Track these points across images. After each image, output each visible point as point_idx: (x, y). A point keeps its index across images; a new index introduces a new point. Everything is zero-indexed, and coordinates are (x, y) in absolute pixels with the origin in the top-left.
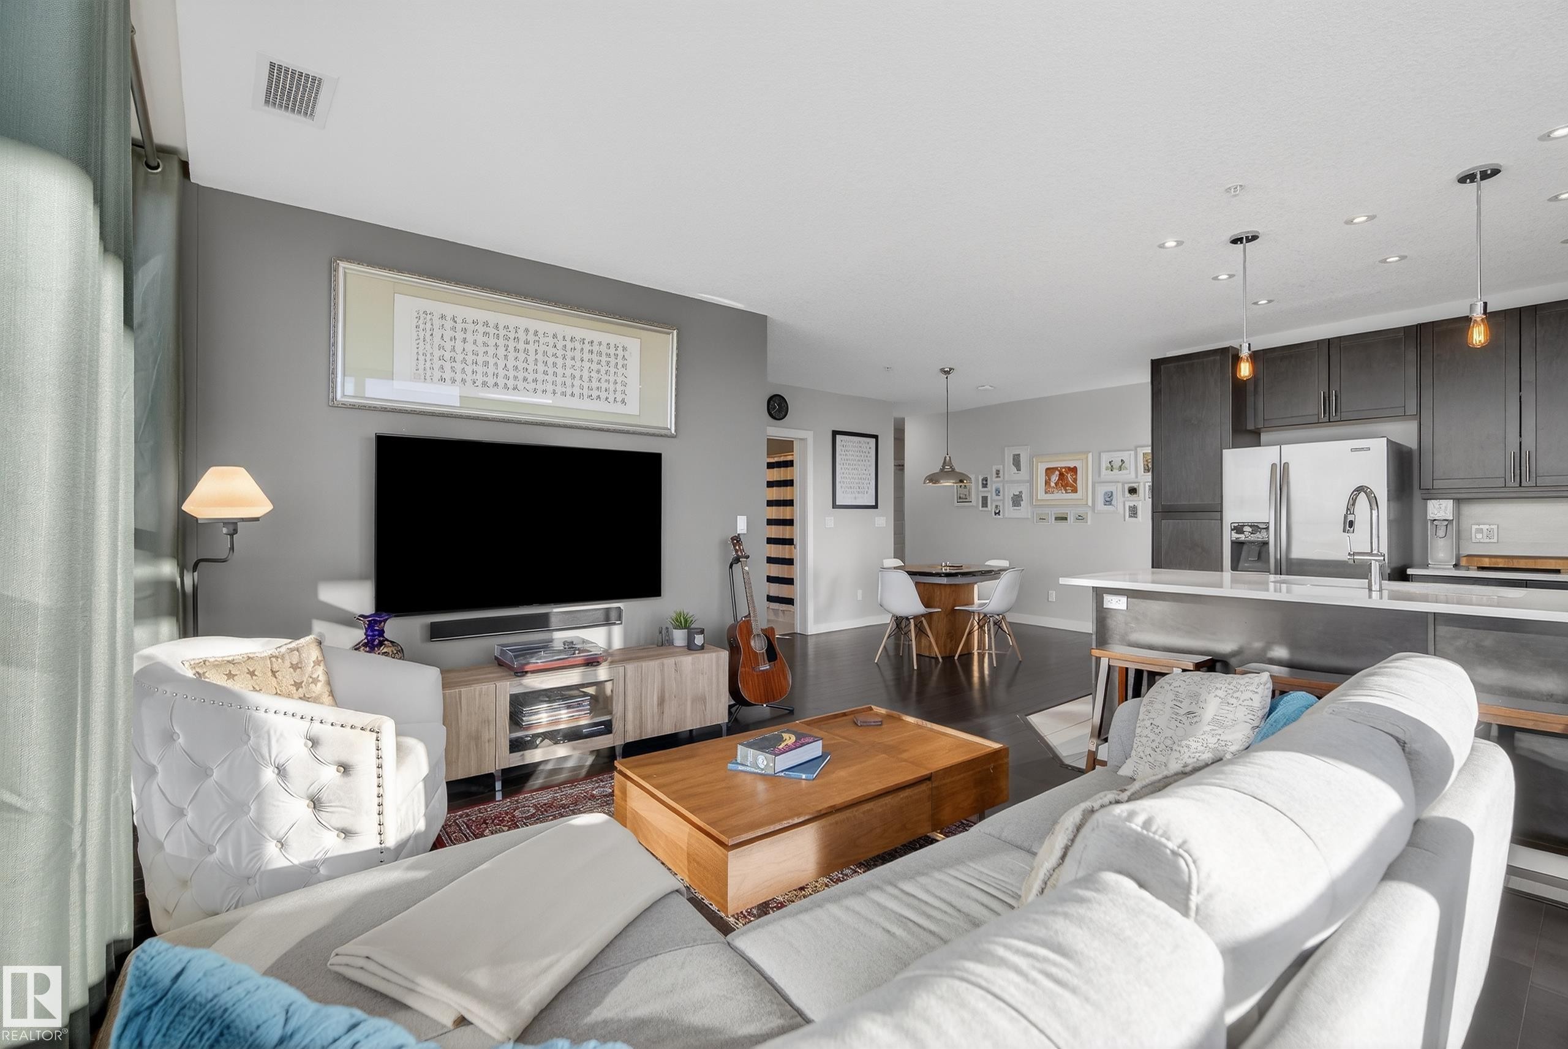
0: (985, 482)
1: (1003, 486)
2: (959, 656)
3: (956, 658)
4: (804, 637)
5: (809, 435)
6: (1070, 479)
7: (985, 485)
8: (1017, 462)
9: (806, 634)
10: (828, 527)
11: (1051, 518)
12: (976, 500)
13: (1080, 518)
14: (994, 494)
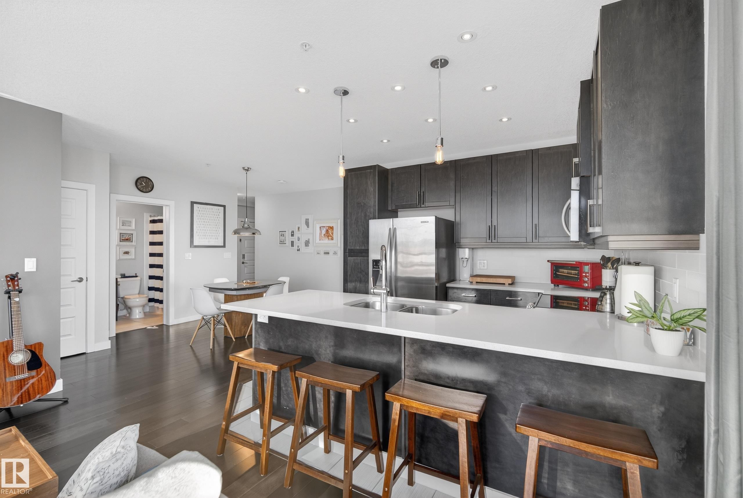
0: (292, 233)
1: (301, 236)
2: (248, 336)
3: (246, 337)
4: (168, 327)
5: (172, 203)
6: (330, 233)
7: (292, 235)
8: (307, 223)
9: (169, 325)
10: (187, 259)
11: (322, 253)
12: (288, 243)
13: (335, 253)
14: (297, 240)
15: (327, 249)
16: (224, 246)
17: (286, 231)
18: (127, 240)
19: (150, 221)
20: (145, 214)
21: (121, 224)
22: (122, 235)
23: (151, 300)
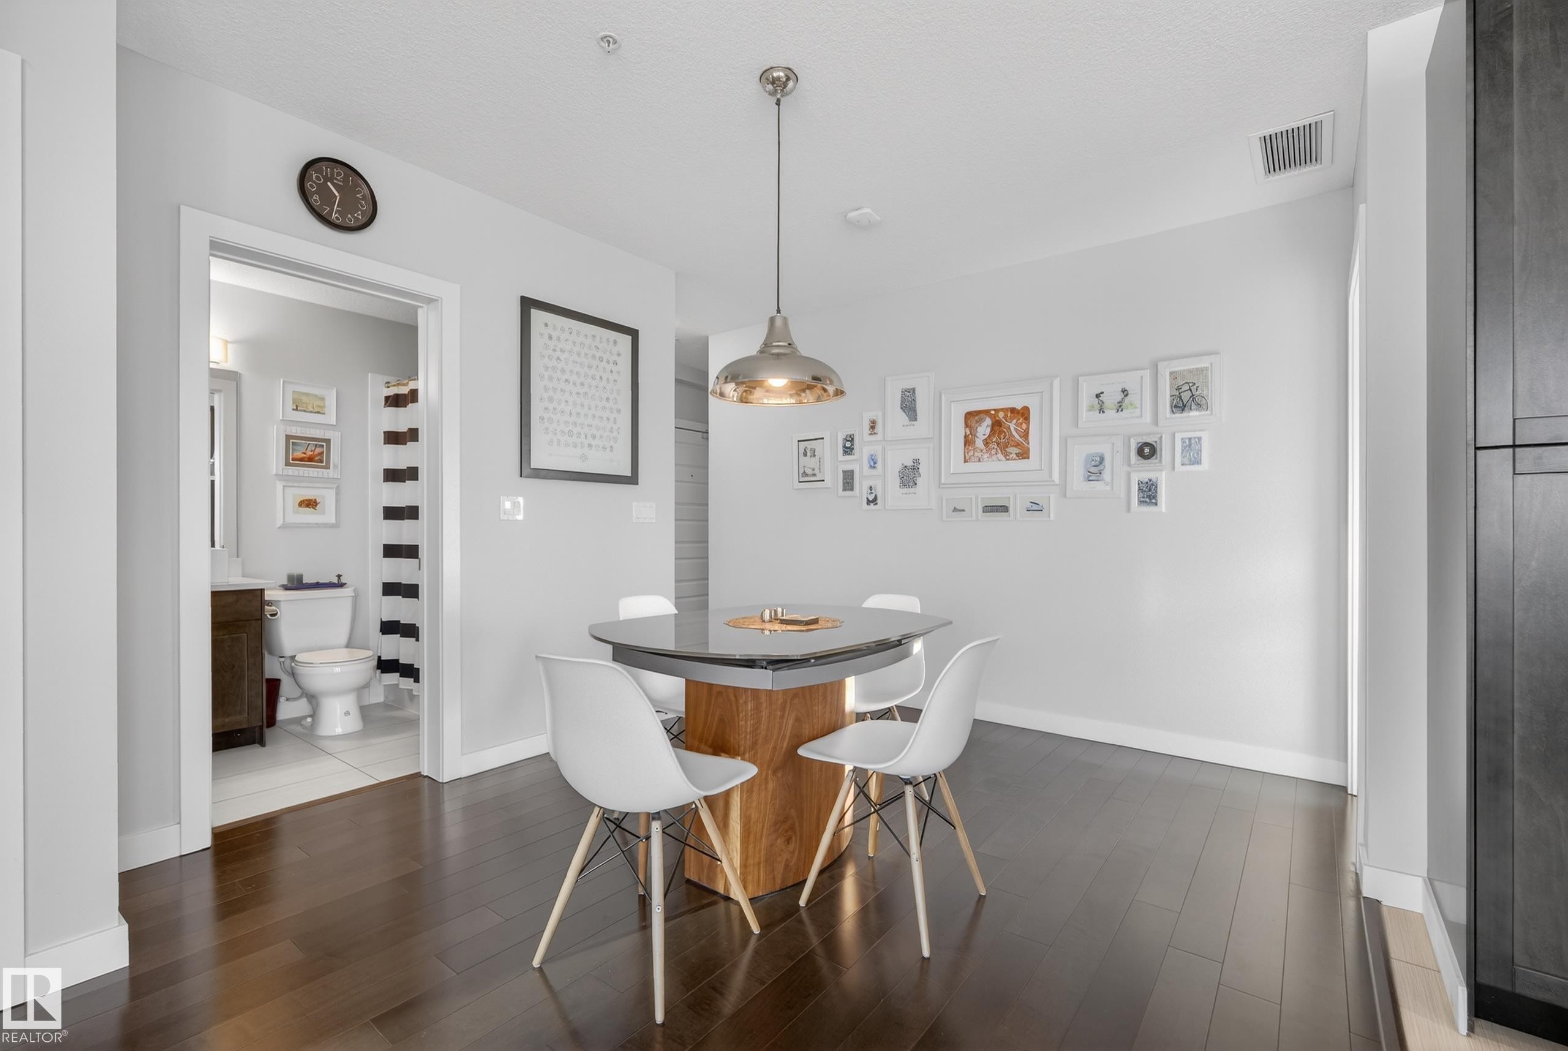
4: (436, 787)
6: (1014, 432)
7: (848, 451)
8: (909, 406)
9: (441, 781)
10: (508, 520)
11: (977, 509)
12: (832, 478)
13: (1035, 507)
14: (866, 465)
15: (995, 496)
16: (632, 479)
17: (823, 438)
18: (311, 459)
19: (387, 398)
20: (370, 374)
21: (290, 405)
22: (294, 441)
23: (386, 666)
